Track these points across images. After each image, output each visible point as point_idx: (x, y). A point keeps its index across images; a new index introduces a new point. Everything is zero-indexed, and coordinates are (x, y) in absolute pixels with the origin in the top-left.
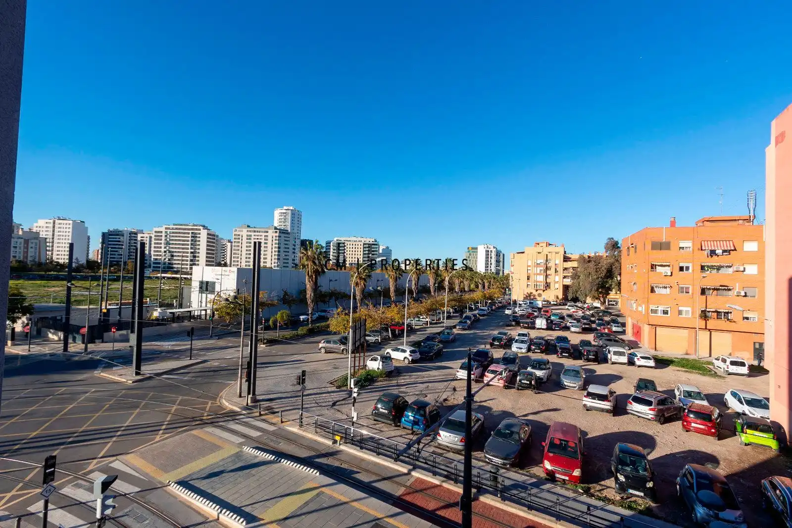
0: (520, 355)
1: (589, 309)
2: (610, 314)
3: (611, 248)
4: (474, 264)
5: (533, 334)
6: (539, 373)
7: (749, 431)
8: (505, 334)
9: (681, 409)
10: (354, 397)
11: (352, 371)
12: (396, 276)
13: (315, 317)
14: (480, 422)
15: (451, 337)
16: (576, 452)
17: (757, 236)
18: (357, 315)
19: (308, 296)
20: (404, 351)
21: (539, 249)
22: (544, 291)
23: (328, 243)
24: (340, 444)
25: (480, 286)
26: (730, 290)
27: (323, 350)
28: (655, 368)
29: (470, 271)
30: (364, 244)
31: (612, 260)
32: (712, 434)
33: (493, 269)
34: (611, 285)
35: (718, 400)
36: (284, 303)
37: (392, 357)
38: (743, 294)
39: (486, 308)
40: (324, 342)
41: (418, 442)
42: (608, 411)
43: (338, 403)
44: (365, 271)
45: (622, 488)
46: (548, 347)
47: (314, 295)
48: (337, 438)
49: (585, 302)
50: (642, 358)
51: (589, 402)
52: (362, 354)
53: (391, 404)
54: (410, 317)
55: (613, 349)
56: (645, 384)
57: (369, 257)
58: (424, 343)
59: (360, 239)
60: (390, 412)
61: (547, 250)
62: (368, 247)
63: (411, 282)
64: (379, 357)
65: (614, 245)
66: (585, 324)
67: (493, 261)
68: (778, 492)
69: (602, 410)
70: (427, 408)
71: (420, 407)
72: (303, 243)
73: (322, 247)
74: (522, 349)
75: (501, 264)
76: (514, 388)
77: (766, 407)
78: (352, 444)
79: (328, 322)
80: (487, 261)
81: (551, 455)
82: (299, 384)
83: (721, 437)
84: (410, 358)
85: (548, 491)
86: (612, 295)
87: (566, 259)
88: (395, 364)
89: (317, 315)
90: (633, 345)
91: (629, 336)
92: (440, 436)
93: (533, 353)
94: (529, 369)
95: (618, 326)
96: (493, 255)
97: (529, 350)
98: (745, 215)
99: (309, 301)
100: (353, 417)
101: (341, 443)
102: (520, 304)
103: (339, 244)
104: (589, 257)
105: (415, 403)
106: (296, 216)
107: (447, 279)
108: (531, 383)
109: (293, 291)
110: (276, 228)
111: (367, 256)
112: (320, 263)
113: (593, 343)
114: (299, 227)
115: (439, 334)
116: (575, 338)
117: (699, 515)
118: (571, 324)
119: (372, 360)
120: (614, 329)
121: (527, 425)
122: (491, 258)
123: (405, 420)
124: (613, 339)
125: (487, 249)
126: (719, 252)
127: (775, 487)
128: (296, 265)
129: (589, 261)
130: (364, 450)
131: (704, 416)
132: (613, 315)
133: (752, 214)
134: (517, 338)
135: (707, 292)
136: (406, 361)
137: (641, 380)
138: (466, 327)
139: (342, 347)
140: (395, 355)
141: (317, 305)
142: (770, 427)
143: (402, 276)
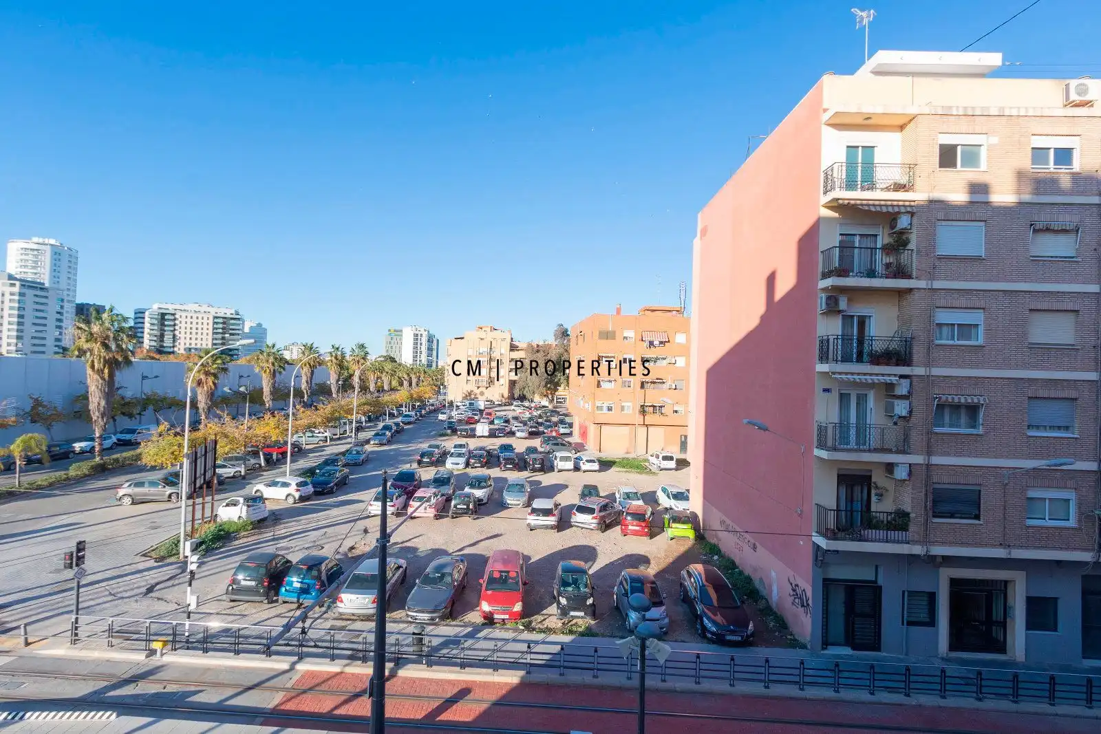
0: (455, 473)
1: (537, 409)
2: (558, 413)
3: (561, 336)
4: (397, 352)
5: (473, 444)
6: (479, 493)
7: (674, 525)
8: (437, 447)
9: (620, 513)
10: (192, 572)
11: (189, 528)
12: (274, 370)
13: (108, 443)
14: (401, 569)
15: (363, 457)
16: (517, 583)
17: (686, 329)
18: (199, 434)
19: (92, 406)
20: (285, 485)
21: (482, 334)
22: (487, 388)
23: (140, 314)
24: (162, 655)
25: (406, 383)
26: (664, 383)
27: (127, 500)
28: (599, 471)
29: (392, 362)
30: (215, 317)
31: (562, 350)
32: (646, 535)
33: (424, 361)
34: (560, 379)
35: (650, 498)
36: (33, 421)
37: (265, 496)
38: (674, 387)
39: (413, 413)
40: (130, 485)
41: (304, 618)
42: (552, 527)
43: (158, 587)
44: (215, 360)
45: (564, 612)
46: (490, 459)
47: (107, 403)
48: (157, 646)
49: (532, 401)
50: (587, 461)
51: (533, 520)
52: (209, 499)
53: (263, 571)
54: (297, 432)
55: (559, 454)
56: (590, 491)
57: (223, 338)
58: (320, 470)
59: (205, 308)
60: (260, 582)
61: (490, 336)
62: (224, 323)
63: (300, 379)
64: (241, 500)
65: (563, 333)
66: (531, 427)
67: (424, 348)
68: (692, 579)
69: (547, 527)
70: (323, 567)
71: (313, 565)
72: (83, 311)
73: (125, 319)
74: (458, 464)
75: (434, 353)
76: (447, 516)
77: (687, 499)
78: (188, 648)
79: (138, 451)
80: (415, 348)
81: (489, 592)
82: (71, 567)
83: (652, 535)
84: (297, 495)
85: (485, 638)
86: (561, 391)
87: (513, 348)
88: (270, 506)
89: (114, 439)
90: (579, 448)
91: (575, 439)
92: (342, 601)
93: (472, 468)
94: (467, 490)
95: (566, 428)
96: (424, 340)
97: (467, 464)
98: (677, 306)
99: (95, 415)
100: (189, 605)
101: (164, 651)
102: (457, 406)
103: (163, 315)
104: (538, 346)
105: (301, 562)
106: (65, 259)
107: (357, 374)
108: (468, 506)
109: (57, 399)
110: (11, 277)
111: (220, 336)
112: (118, 346)
113: (540, 449)
114: (72, 280)
115: (343, 454)
116: (520, 444)
117: (631, 621)
118: (516, 428)
119: (227, 505)
120: (562, 431)
121: (462, 561)
122: (421, 344)
123: (286, 590)
124: (559, 443)
125: (417, 332)
126: (656, 343)
127: (690, 575)
128: (65, 349)
129: (538, 351)
130: (210, 653)
131: (639, 516)
132: (561, 415)
133: (683, 306)
134: (453, 450)
135: (646, 385)
136: (291, 500)
137: (586, 486)
138: (385, 441)
139: (169, 490)
140: (268, 492)
141: (115, 420)
142: (688, 517)
143: (284, 369)
